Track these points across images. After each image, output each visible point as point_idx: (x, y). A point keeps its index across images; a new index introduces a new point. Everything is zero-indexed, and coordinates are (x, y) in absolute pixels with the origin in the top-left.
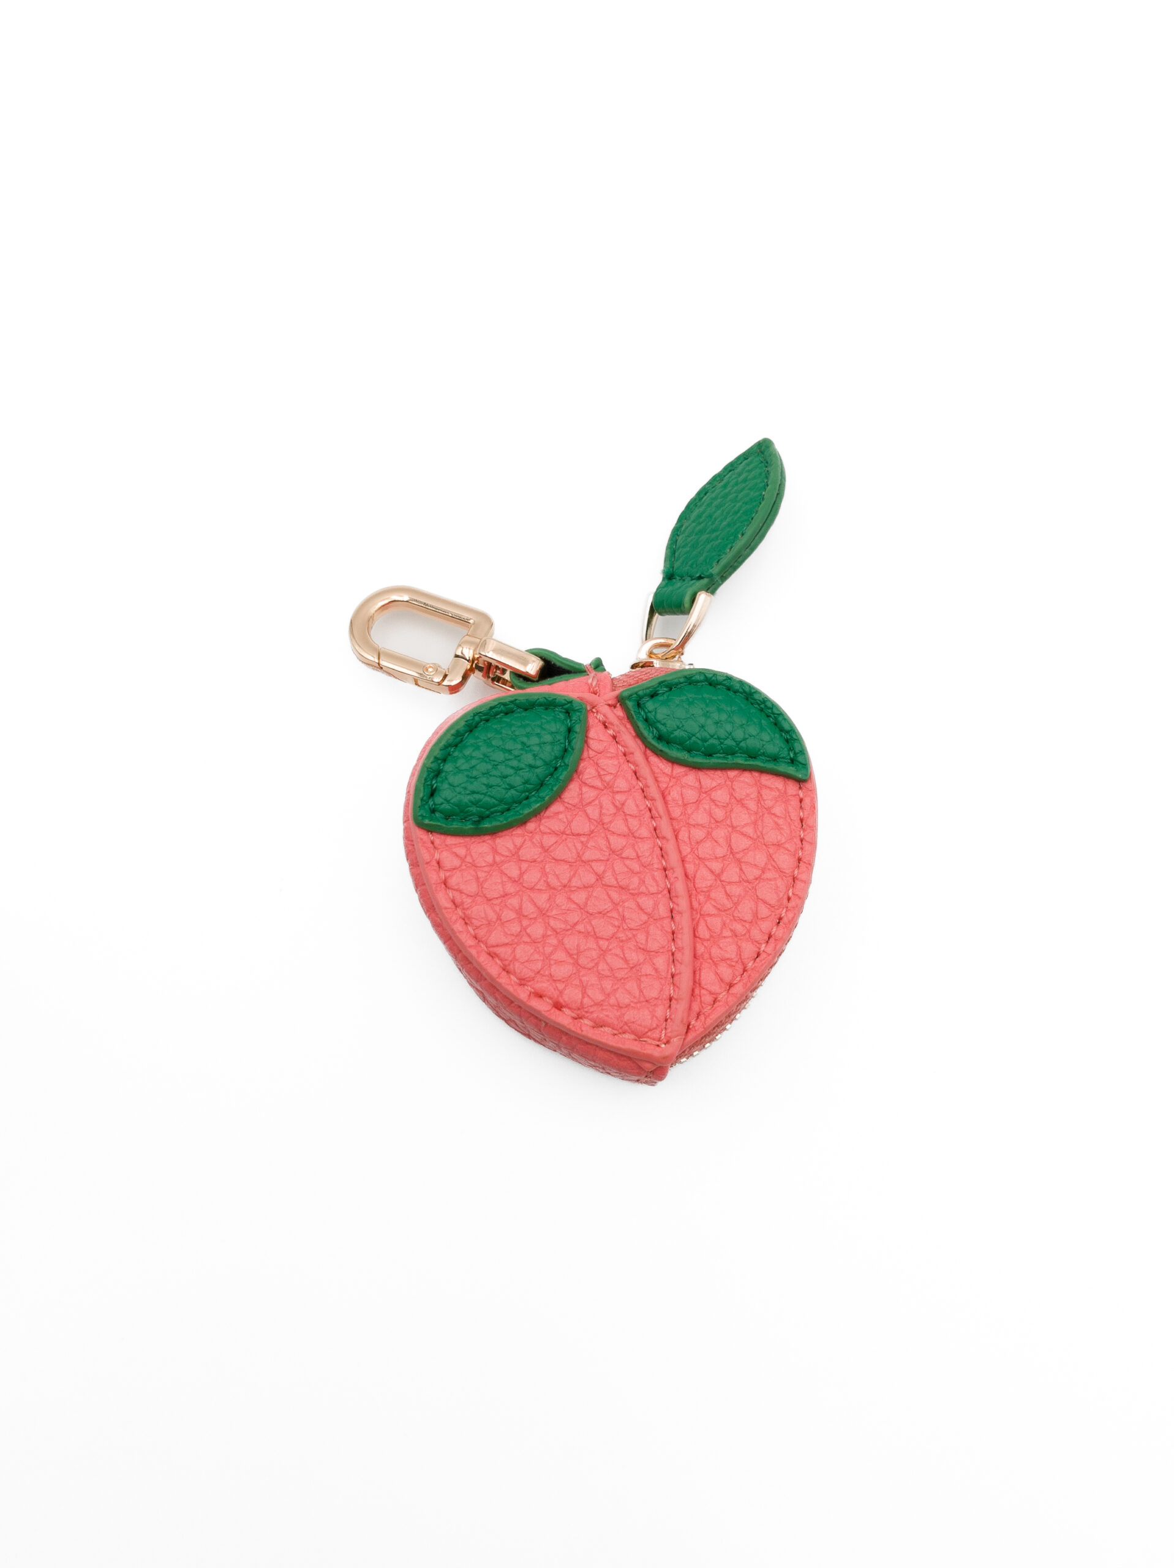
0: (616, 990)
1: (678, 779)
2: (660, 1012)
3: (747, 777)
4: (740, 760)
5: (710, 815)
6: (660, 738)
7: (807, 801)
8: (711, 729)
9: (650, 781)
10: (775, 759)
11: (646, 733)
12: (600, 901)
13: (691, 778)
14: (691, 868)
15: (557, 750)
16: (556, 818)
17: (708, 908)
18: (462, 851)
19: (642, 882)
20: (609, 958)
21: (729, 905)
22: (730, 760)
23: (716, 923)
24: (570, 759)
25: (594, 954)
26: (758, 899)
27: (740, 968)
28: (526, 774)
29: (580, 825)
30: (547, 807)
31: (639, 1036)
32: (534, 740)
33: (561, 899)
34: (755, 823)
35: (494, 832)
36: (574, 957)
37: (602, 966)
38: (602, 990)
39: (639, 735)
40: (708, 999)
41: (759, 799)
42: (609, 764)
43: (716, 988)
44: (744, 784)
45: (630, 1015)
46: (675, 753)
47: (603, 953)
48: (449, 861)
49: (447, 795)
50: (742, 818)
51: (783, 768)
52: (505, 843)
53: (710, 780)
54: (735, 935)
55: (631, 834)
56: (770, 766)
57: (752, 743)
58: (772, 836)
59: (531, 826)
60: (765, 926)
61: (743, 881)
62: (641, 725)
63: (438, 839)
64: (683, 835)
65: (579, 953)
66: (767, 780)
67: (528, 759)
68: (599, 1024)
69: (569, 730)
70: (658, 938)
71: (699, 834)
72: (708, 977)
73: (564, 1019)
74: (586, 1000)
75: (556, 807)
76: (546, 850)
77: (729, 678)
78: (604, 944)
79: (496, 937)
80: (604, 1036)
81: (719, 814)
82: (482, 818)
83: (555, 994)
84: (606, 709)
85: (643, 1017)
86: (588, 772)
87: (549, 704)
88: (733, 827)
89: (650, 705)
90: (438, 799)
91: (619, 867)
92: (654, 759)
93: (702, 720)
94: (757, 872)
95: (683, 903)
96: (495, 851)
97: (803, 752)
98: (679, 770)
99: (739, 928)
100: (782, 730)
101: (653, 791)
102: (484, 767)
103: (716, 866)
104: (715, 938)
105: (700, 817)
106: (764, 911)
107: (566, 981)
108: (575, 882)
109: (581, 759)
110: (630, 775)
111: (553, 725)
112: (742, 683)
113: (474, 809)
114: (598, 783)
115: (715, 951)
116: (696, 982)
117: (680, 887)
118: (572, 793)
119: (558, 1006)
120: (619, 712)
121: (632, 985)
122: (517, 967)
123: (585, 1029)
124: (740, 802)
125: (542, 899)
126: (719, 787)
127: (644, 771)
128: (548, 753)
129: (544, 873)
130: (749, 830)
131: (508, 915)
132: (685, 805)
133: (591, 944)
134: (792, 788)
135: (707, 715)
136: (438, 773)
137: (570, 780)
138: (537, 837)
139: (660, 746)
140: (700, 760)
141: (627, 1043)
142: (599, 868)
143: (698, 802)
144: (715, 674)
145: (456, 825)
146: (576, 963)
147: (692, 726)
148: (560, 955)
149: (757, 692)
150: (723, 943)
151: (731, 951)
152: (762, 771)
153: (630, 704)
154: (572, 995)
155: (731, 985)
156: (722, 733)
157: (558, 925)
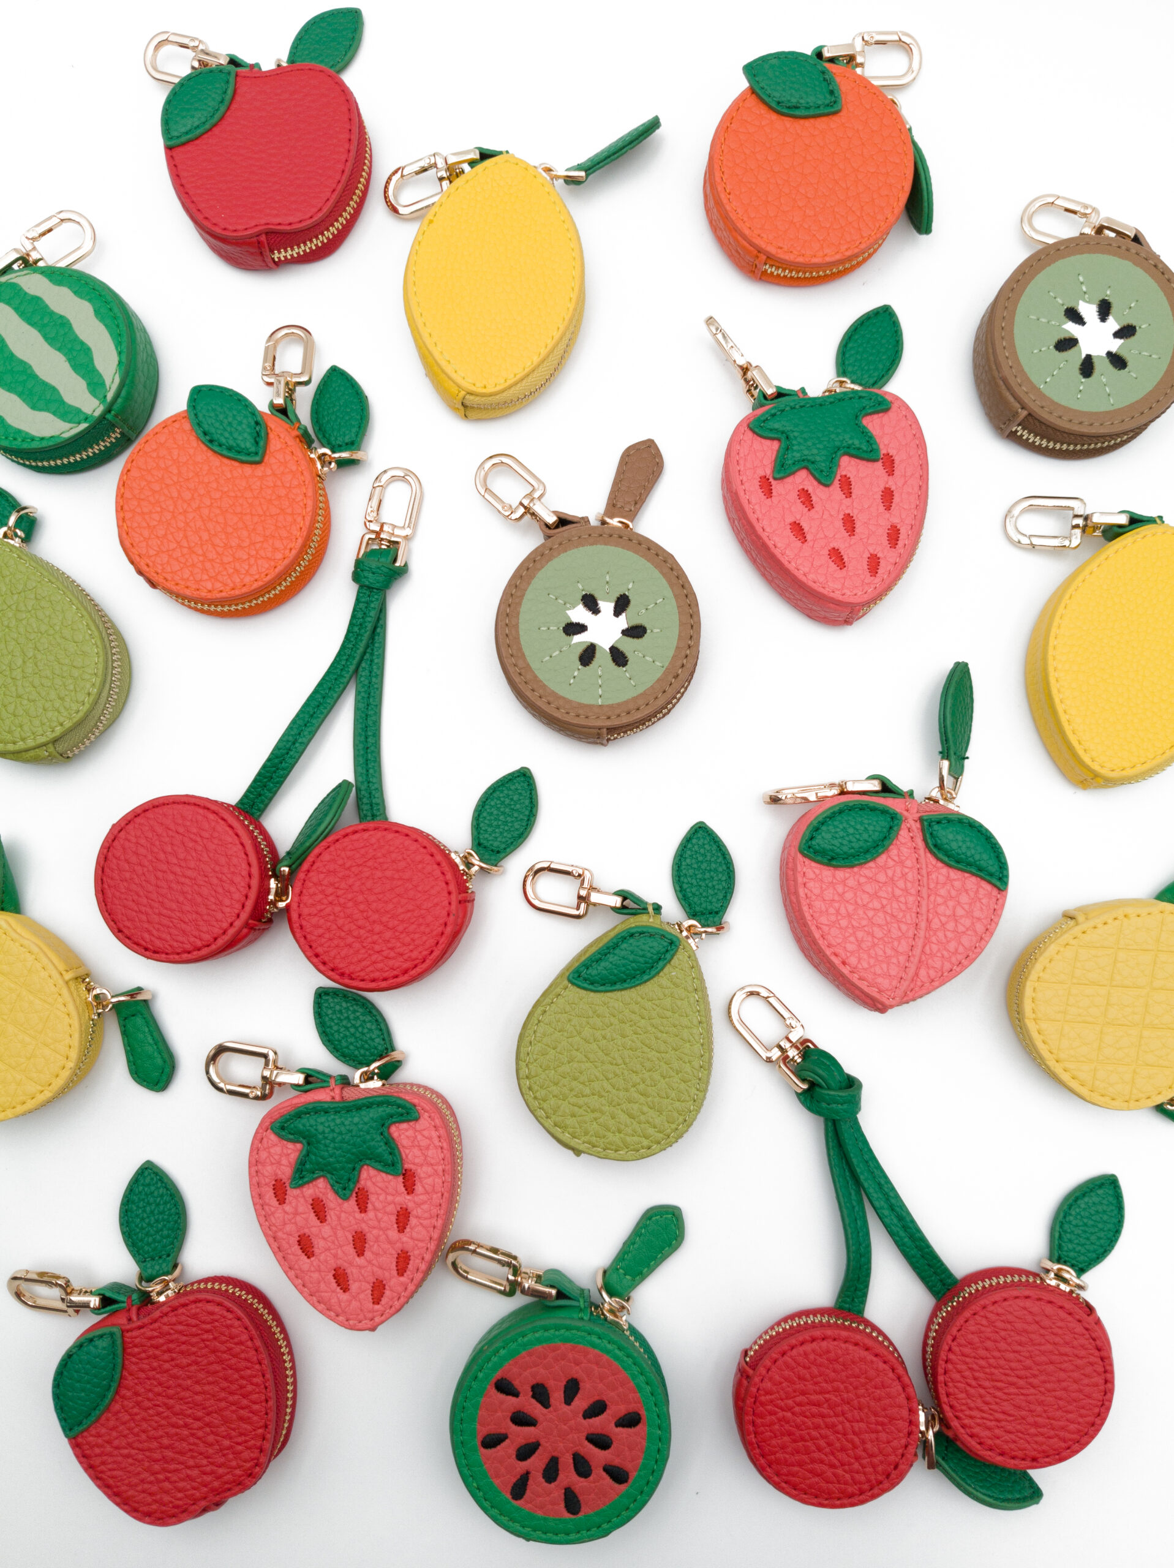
0: (875, 965)
1: (938, 869)
2: (894, 983)
3: (974, 879)
4: (974, 871)
5: (949, 892)
6: (935, 846)
7: (1000, 901)
8: (964, 850)
9: (924, 866)
10: (991, 875)
11: (929, 841)
12: (880, 919)
13: (945, 870)
14: (931, 916)
15: (882, 836)
16: (869, 870)
17: (934, 939)
18: (817, 872)
19: (904, 916)
20: (877, 949)
21: (944, 940)
22: (969, 868)
23: (935, 948)
24: (886, 843)
25: (869, 944)
26: (960, 943)
27: (940, 974)
28: (861, 843)
29: (882, 877)
30: (865, 863)
31: (880, 991)
32: (871, 828)
33: (861, 912)
34: (970, 904)
35: (836, 867)
36: (859, 942)
37: (872, 952)
38: (869, 963)
39: (925, 840)
40: (919, 983)
41: (977, 892)
42: (905, 851)
43: (925, 979)
44: (971, 882)
45: (879, 980)
46: (941, 856)
47: (874, 945)
48: (811, 875)
49: (819, 842)
50: (964, 899)
51: (994, 881)
52: (840, 874)
53: (954, 874)
54: (943, 956)
55: (906, 890)
56: (988, 878)
57: (983, 864)
58: (977, 914)
59: (856, 869)
60: (959, 957)
61: (954, 931)
62: (928, 836)
63: (807, 862)
64: (932, 898)
65: (862, 941)
66: (984, 884)
67: (865, 836)
68: (860, 979)
69: (891, 828)
70: (903, 947)
71: (940, 900)
72: (923, 973)
73: (845, 970)
74: (860, 966)
75: (872, 864)
76: (860, 884)
77: (981, 826)
78: (876, 941)
79: (823, 920)
80: (863, 985)
81: (953, 893)
82: (833, 859)
83: (844, 957)
84: (912, 822)
85: (885, 983)
86: (894, 852)
87: (884, 812)
88: (959, 902)
89: (936, 827)
90: (814, 842)
91: (895, 905)
92: (929, 855)
93: (960, 844)
94: (963, 929)
95: (922, 933)
96: (834, 877)
97: (1007, 876)
98: (940, 865)
99: (945, 953)
100: (1000, 861)
101: (924, 872)
102: (842, 834)
103: (944, 919)
104: (932, 955)
105: (943, 892)
106: (961, 949)
107: (852, 953)
108: (870, 905)
109: (892, 844)
110: (914, 860)
111: (883, 823)
112: (987, 830)
113: (830, 853)
114: (896, 858)
115: (930, 961)
116: (917, 974)
117: (923, 925)
118: (881, 860)
119: (844, 963)
120: (918, 825)
121: (884, 966)
122: (830, 938)
123: (855, 978)
124: (966, 891)
125: (851, 908)
126: (958, 879)
127: (922, 860)
128: (876, 836)
129: (855, 894)
130: (966, 907)
131: (832, 910)
132: (937, 883)
133: (870, 939)
134: (995, 892)
135: (964, 841)
136: (817, 829)
137: (883, 853)
138: (857, 877)
139: (935, 850)
140: (953, 863)
141: (873, 991)
142: (885, 902)
143: (945, 884)
144: (975, 821)
145: (819, 858)
146: (859, 946)
147: (954, 845)
148: (852, 939)
149: (993, 837)
150: (936, 959)
151: (938, 964)
152: (982, 878)
153: (926, 823)
154: (853, 961)
155: (933, 981)
156: (969, 854)
157: (855, 923)
